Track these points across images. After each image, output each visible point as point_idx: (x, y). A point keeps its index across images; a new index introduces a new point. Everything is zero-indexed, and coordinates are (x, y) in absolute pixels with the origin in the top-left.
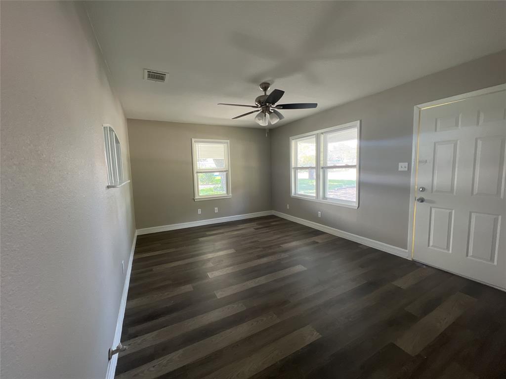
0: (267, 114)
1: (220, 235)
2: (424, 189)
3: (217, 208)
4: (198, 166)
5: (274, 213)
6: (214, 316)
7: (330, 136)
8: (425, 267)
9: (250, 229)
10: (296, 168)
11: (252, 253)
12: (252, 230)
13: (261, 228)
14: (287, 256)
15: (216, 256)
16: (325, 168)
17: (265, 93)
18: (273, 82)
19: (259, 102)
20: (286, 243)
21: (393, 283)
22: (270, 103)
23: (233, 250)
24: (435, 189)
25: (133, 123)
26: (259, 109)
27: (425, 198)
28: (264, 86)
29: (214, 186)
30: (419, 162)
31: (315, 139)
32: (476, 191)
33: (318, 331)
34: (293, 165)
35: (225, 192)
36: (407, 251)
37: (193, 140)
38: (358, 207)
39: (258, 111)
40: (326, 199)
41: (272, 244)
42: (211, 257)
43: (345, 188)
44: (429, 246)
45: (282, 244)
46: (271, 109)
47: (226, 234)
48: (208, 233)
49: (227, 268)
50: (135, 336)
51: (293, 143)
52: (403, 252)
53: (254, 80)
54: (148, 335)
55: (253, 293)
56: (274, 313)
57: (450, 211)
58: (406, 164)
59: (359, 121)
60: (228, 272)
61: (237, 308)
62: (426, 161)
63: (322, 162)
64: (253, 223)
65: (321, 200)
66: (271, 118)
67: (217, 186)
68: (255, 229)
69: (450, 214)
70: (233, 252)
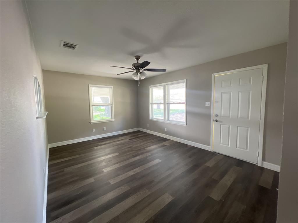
0: (138, 73)
1: (108, 145)
2: (217, 116)
3: (105, 128)
4: (93, 102)
5: (139, 129)
6: (110, 196)
7: (171, 86)
8: (218, 154)
9: (126, 139)
10: (153, 104)
11: (129, 154)
12: (128, 140)
13: (134, 138)
14: (150, 154)
15: (107, 158)
16: (169, 104)
17: (138, 61)
18: (142, 56)
19: (134, 67)
20: (148, 147)
21: (205, 164)
22: (141, 68)
23: (117, 153)
24: (222, 116)
25: (46, 72)
26: (134, 70)
27: (218, 120)
28: (137, 58)
29: (101, 113)
30: (215, 102)
31: (163, 87)
32: (239, 116)
33: (172, 196)
34: (151, 101)
35: (110, 118)
36: (210, 147)
37: (90, 85)
38: (186, 125)
39: (133, 71)
40: (169, 121)
41: (141, 148)
42: (104, 159)
43: (176, 114)
44: (220, 144)
45: (147, 147)
46: (141, 70)
47: (112, 144)
48: (100, 144)
49: (115, 165)
50: (56, 217)
51: (151, 89)
52: (208, 147)
53: (132, 54)
54: (66, 215)
55: (133, 179)
56: (147, 189)
57: (229, 126)
58: (209, 103)
59: (186, 80)
60: (116, 167)
61: (124, 189)
62: (218, 102)
63: (167, 101)
64: (128, 136)
65: (166, 122)
66: (141, 76)
67: (102, 113)
68: (129, 139)
69: (229, 127)
70: (118, 154)
